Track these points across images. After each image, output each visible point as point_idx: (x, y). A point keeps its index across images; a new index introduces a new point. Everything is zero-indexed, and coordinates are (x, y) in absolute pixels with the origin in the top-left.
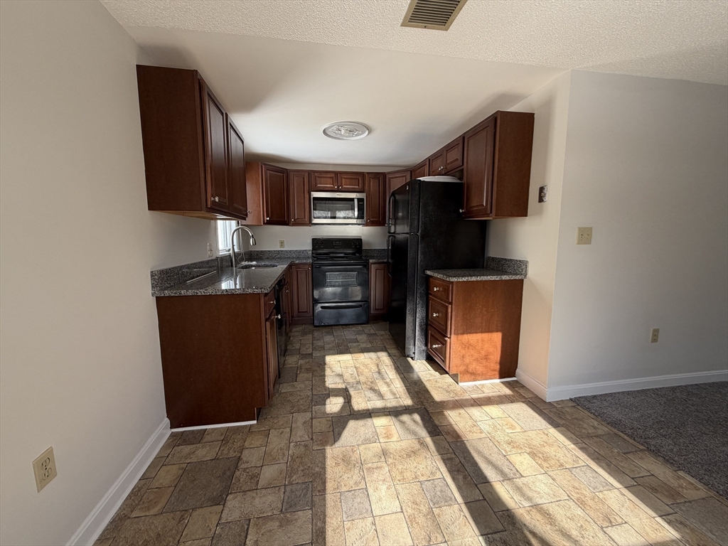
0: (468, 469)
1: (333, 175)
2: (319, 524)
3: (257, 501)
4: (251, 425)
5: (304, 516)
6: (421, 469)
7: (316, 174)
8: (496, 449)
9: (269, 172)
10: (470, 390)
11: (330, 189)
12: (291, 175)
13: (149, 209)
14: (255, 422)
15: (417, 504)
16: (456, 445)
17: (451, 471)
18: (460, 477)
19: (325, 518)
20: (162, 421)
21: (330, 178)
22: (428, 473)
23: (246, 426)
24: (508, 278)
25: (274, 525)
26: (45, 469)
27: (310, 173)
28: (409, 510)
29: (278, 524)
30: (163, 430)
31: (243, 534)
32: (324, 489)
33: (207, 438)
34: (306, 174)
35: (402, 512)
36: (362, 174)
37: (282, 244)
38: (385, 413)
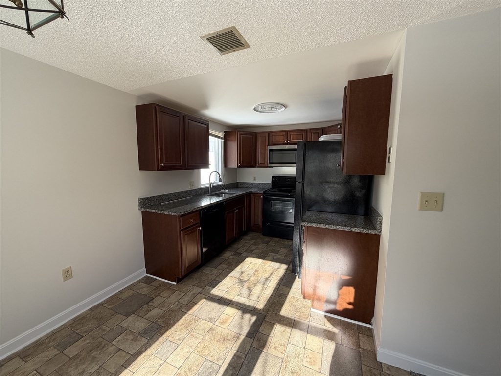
0: (241, 371)
1: (284, 133)
2: (143, 349)
3: (138, 323)
4: (173, 285)
5: (144, 340)
6: (216, 353)
7: (273, 134)
8: (278, 371)
9: (242, 136)
10: (316, 317)
11: (281, 143)
12: (258, 135)
13: (140, 170)
14: (175, 284)
15: (189, 370)
16: (254, 351)
17: (230, 365)
18: (231, 372)
19: (148, 348)
20: (141, 268)
21: (283, 135)
22: (216, 357)
23: (171, 284)
24: (359, 231)
25: (131, 337)
26: (67, 274)
27: (269, 133)
28: (182, 371)
29: (132, 338)
30: (142, 272)
31: (119, 334)
32: (163, 334)
33: (153, 284)
34: (267, 134)
35: (178, 369)
36: (306, 131)
37: (255, 179)
38: (238, 307)
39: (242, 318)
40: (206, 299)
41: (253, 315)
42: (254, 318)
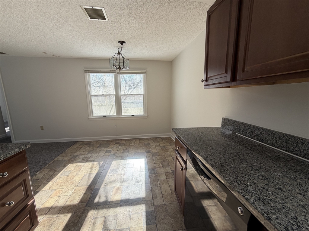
38: (112, 203)
39: (106, 197)
40: (143, 198)
41: (98, 202)
42: (96, 200)
